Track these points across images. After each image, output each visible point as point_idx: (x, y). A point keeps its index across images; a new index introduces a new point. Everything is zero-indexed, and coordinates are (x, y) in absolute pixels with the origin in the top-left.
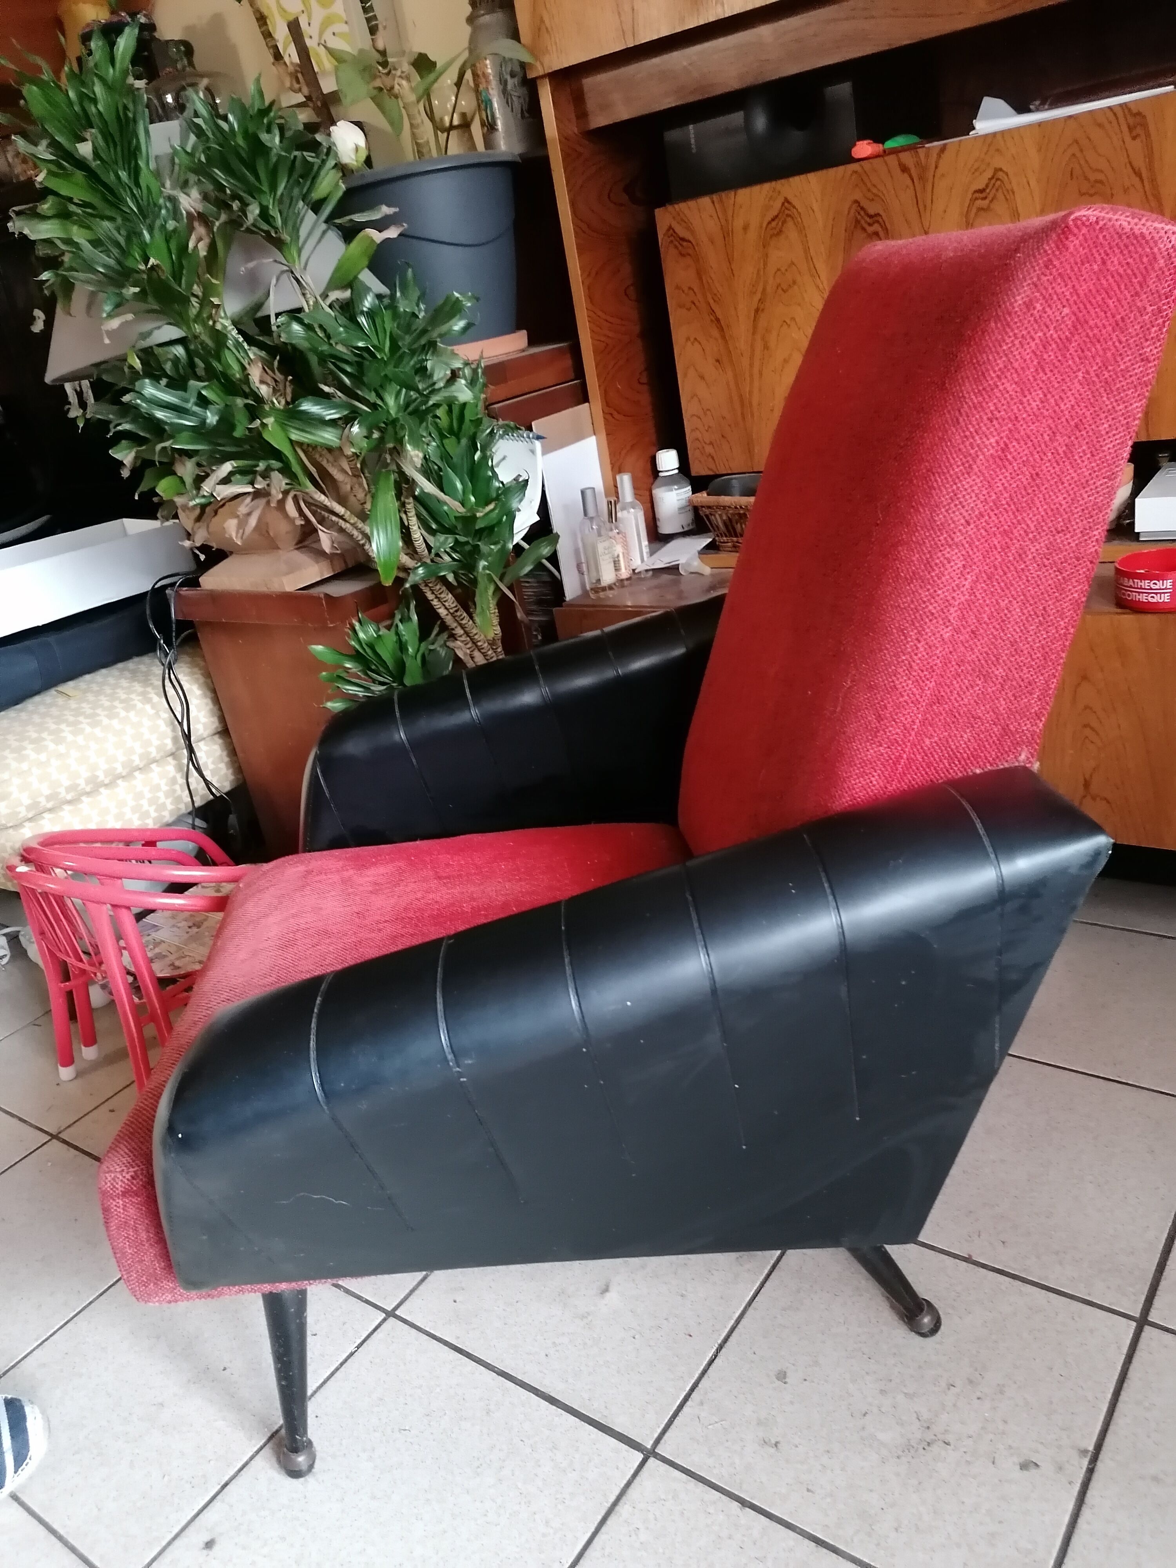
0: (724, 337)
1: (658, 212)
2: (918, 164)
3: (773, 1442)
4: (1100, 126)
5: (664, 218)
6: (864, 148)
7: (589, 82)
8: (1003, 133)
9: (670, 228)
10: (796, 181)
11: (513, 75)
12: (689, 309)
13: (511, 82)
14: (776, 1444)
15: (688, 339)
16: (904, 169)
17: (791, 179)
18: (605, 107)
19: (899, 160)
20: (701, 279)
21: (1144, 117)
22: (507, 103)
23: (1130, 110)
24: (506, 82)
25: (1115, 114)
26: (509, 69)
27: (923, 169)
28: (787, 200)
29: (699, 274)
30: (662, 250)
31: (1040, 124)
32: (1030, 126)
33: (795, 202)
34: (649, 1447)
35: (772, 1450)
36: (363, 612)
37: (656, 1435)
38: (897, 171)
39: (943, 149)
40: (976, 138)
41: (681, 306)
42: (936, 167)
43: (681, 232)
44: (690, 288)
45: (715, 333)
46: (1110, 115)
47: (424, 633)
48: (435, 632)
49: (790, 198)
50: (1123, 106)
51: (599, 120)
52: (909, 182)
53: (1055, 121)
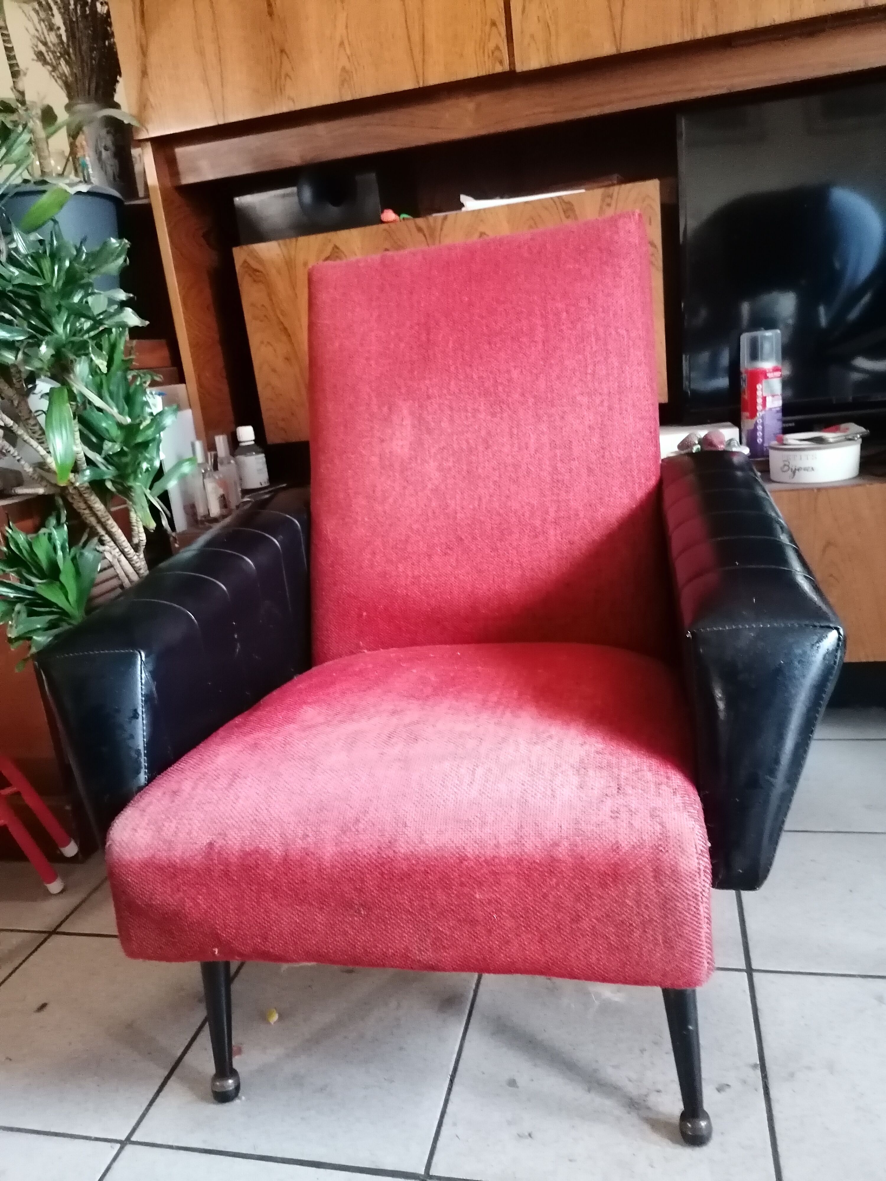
0: (290, 341)
1: (236, 251)
2: (429, 227)
3: (527, 1134)
4: (546, 208)
5: (240, 254)
6: (389, 215)
7: (181, 151)
8: (485, 210)
9: (245, 262)
10: (344, 234)
11: (106, 149)
12: (261, 321)
13: (104, 154)
14: (530, 1135)
15: (262, 342)
16: (420, 229)
17: (338, 232)
18: (195, 170)
19: (415, 223)
20: (271, 300)
21: (573, 205)
22: (102, 167)
23: (563, 200)
24: (100, 153)
25: (555, 202)
26: (103, 145)
27: (432, 230)
28: (336, 247)
29: (269, 295)
30: (239, 278)
31: (508, 206)
32: (502, 207)
33: (342, 248)
34: (423, 1173)
35: (529, 1140)
36: (14, 522)
37: (425, 1161)
38: (414, 230)
39: (445, 218)
40: (467, 212)
41: (255, 318)
42: (441, 229)
43: (254, 264)
44: (263, 306)
45: (284, 338)
46: (552, 201)
47: (73, 539)
48: (84, 539)
49: (338, 245)
50: (559, 197)
51: (188, 179)
52: (423, 238)
53: (517, 205)
